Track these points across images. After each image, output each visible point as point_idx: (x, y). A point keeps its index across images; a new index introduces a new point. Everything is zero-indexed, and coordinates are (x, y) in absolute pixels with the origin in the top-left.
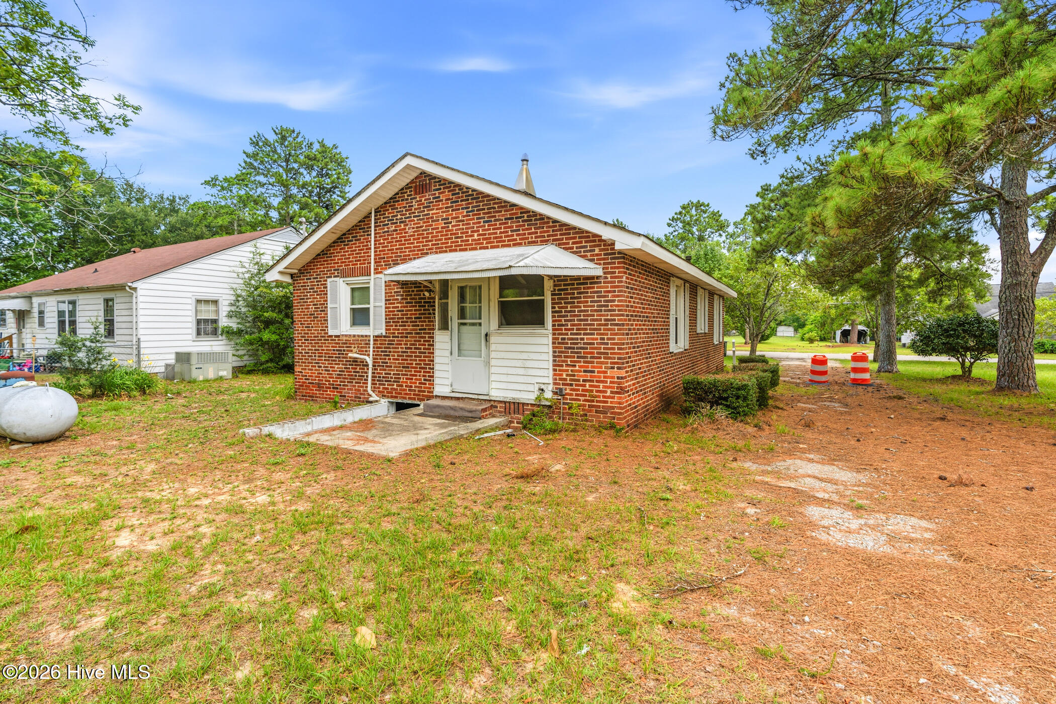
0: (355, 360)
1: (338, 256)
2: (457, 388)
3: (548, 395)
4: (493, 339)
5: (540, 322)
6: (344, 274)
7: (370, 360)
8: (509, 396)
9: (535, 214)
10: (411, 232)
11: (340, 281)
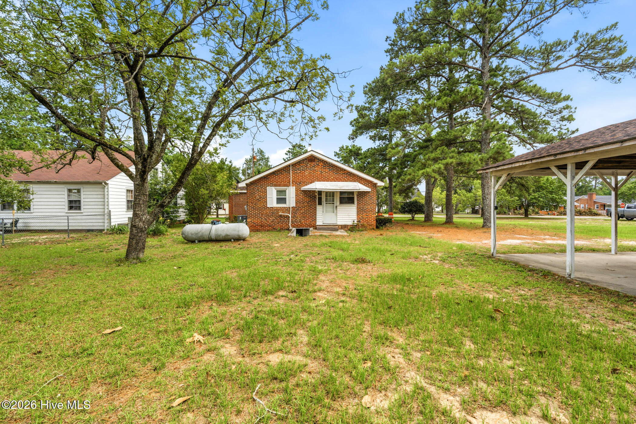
0: (281, 216)
1: (272, 179)
2: (325, 222)
3: (356, 222)
4: (338, 208)
5: (353, 202)
6: (275, 186)
7: (290, 216)
8: (343, 223)
9: (352, 173)
10: (307, 174)
11: (273, 188)
